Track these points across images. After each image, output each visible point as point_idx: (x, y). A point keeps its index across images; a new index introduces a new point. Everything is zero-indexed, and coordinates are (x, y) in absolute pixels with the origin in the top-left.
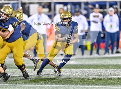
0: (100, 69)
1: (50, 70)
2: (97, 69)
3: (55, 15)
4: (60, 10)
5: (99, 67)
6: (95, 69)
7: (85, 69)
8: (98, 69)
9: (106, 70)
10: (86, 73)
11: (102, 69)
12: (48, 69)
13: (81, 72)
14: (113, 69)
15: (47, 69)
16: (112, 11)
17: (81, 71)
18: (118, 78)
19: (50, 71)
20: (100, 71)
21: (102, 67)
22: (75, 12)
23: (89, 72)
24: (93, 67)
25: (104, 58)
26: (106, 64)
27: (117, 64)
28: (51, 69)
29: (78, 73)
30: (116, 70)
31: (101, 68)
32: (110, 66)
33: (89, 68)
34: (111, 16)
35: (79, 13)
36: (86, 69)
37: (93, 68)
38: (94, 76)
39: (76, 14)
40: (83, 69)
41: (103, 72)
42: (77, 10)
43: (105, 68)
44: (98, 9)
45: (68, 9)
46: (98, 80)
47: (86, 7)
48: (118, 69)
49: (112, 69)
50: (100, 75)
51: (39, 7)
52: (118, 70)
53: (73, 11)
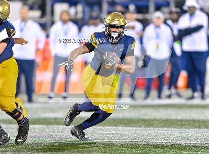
0: (136, 127)
1: (43, 128)
2: (130, 127)
3: (53, 23)
4: (61, 15)
5: (134, 122)
6: (126, 126)
7: (108, 127)
8: (133, 127)
9: (146, 130)
10: (109, 134)
11: (140, 126)
12: (38, 124)
13: (100, 132)
14: (161, 127)
15: (36, 126)
16: (158, 18)
17: (100, 129)
18: (169, 144)
19: (41, 129)
20: (136, 130)
21: (140, 124)
22: (91, 18)
23: (114, 132)
24: (122, 122)
25: (144, 107)
26: (148, 117)
27: (168, 118)
28: (44, 126)
29: (94, 133)
30: (165, 129)
31: (138, 125)
32: (155, 122)
33: (116, 126)
34: (157, 27)
35: (97, 21)
36: (110, 127)
37: (122, 125)
38: (125, 139)
39: (91, 22)
40: (105, 127)
41: (143, 132)
42: (95, 14)
43: (147, 126)
44: (133, 13)
45: (76, 13)
46: (132, 148)
47: (111, 9)
48: (170, 127)
49: (158, 127)
50: (135, 139)
51: (22, 8)
52: (170, 129)
53: (87, 17)
